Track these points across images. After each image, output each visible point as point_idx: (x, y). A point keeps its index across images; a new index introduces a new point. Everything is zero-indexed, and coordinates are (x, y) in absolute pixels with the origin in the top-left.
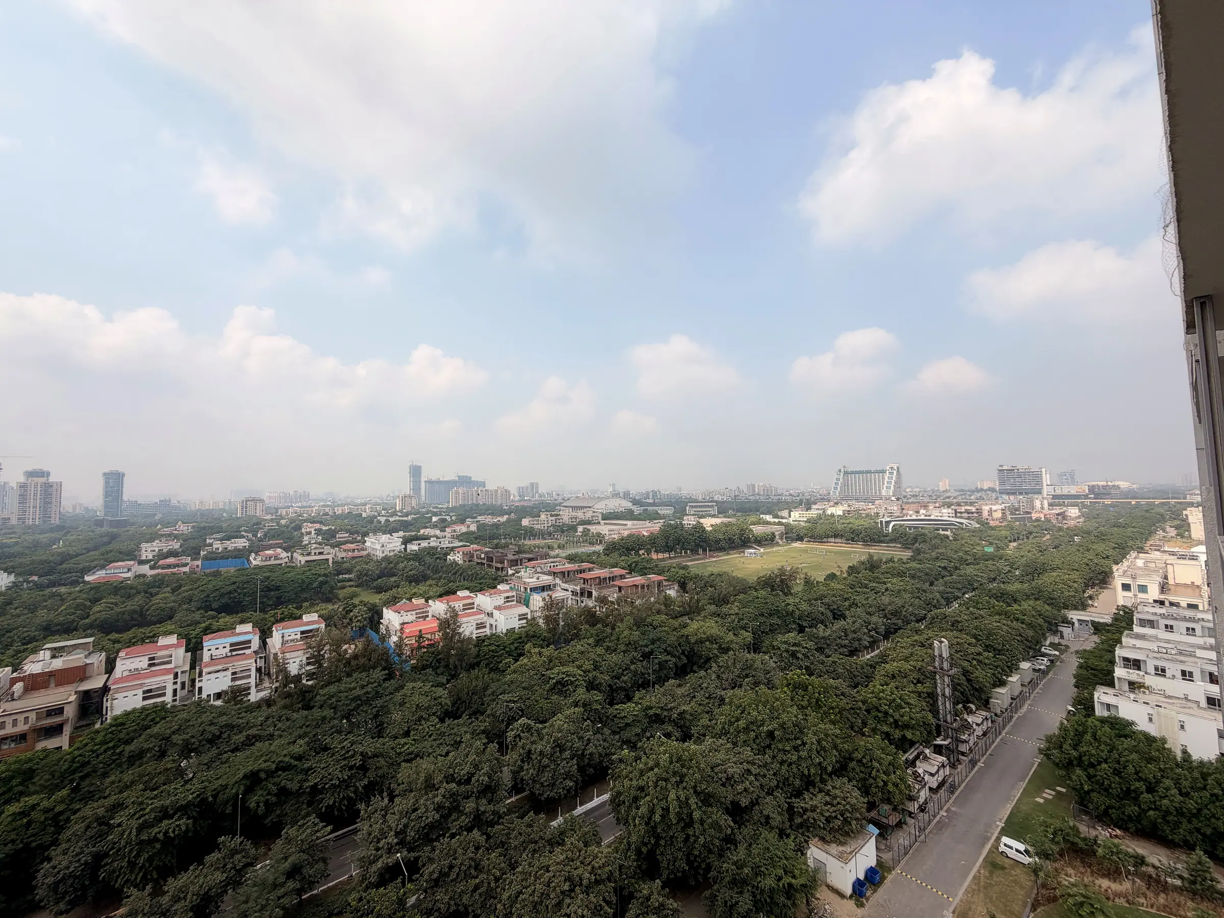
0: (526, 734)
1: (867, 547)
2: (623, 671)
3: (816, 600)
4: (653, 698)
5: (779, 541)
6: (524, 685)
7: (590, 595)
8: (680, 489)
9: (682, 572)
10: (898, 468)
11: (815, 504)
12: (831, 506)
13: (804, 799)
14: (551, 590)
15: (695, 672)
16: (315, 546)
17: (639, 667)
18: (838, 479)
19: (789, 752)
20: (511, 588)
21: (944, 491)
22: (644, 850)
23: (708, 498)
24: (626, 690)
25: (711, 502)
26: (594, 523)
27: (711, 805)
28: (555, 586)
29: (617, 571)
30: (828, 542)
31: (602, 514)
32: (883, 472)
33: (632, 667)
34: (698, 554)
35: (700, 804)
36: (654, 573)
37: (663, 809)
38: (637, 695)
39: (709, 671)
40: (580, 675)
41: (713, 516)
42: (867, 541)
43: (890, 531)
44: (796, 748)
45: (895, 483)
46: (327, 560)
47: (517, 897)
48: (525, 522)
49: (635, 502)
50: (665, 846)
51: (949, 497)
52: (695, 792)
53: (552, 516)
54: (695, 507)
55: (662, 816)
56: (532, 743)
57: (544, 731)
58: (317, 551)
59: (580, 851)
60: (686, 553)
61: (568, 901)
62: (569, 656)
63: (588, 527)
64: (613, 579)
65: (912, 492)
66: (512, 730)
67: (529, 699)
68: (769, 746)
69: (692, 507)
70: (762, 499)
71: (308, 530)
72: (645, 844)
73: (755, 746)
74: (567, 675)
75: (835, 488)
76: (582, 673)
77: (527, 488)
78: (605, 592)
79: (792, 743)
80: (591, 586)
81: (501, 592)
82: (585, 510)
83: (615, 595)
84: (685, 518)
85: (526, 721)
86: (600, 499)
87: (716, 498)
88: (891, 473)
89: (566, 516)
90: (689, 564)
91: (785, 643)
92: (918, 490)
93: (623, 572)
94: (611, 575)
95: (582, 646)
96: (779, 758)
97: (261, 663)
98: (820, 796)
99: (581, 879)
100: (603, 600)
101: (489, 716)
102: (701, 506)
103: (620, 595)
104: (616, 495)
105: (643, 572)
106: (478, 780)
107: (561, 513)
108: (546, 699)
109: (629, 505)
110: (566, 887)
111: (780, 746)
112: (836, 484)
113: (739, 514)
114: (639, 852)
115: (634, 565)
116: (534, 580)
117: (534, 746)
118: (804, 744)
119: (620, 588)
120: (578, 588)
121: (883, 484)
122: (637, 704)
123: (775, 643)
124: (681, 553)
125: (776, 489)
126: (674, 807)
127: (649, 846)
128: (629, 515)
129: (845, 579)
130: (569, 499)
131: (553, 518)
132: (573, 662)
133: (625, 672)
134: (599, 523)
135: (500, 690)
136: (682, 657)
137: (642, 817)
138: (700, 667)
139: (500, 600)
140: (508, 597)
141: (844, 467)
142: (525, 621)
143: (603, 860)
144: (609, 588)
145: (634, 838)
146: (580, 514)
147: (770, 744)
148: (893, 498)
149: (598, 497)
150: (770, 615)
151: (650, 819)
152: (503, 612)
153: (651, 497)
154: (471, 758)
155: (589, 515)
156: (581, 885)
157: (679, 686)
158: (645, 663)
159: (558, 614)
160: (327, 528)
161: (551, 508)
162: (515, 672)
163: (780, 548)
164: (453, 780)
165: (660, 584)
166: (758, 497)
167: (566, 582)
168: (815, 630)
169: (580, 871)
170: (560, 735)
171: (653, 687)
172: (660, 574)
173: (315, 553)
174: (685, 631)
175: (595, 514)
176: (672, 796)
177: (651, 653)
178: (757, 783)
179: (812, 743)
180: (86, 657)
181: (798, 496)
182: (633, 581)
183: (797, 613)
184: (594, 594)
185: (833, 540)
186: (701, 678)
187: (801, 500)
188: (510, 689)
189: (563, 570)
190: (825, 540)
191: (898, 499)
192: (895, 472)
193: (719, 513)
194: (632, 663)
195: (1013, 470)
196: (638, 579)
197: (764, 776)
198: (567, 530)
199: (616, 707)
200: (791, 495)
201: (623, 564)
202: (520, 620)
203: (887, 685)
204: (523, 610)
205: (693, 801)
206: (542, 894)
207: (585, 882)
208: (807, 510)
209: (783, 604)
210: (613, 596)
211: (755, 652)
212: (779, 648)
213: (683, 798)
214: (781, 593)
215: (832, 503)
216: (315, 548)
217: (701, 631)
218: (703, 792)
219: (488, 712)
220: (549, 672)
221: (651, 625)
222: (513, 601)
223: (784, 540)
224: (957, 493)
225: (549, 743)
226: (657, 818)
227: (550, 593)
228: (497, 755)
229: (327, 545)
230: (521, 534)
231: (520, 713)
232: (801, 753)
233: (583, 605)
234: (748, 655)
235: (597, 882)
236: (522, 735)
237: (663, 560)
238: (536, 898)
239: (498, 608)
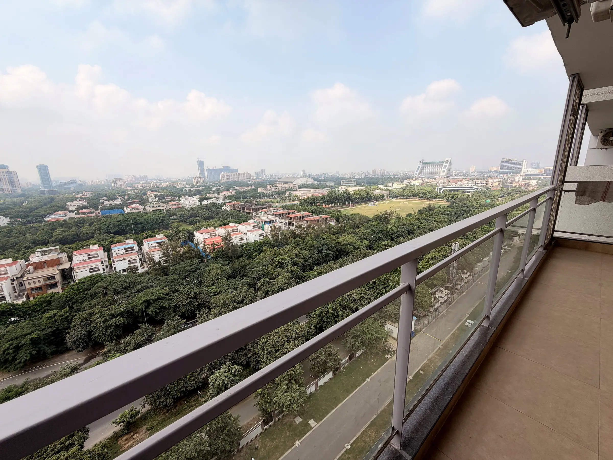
0: (266, 284)
1: (428, 201)
2: (309, 258)
3: (401, 226)
4: (323, 269)
5: (386, 198)
6: (264, 264)
7: (293, 225)
8: (338, 173)
9: (337, 213)
10: (450, 160)
11: (406, 179)
12: (413, 181)
13: (386, 307)
14: (274, 222)
15: (342, 258)
16: (155, 203)
17: (316, 256)
18: (419, 167)
19: (381, 289)
20: (255, 222)
21: (472, 173)
22: (318, 326)
23: (352, 177)
24: (310, 266)
25: (353, 179)
26: (295, 190)
27: (346, 310)
28: (276, 220)
29: (306, 213)
30: (410, 199)
31: (298, 185)
32: (443, 162)
33: (313, 256)
34: (346, 205)
35: (342, 309)
36: (324, 214)
37: (326, 311)
38: (315, 268)
39: (348, 257)
40: (289, 260)
41: (354, 186)
42: (429, 198)
43: (441, 193)
44: (385, 288)
45: (448, 168)
46: (163, 209)
47: (266, 343)
48: (260, 190)
49: (315, 179)
50: (327, 324)
51: (473, 176)
52: (340, 305)
53: (273, 186)
54: (345, 181)
55: (326, 314)
56: (269, 287)
57: (274, 283)
58: (157, 205)
59: (291, 327)
60: (340, 204)
61: (287, 343)
62: (284, 252)
63: (291, 192)
64: (304, 217)
65: (456, 173)
66: (260, 282)
67: (266, 270)
68: (373, 287)
69: (344, 181)
70: (379, 177)
71: (150, 195)
72: (318, 324)
73: (367, 287)
74: (283, 260)
75: (417, 171)
76: (290, 259)
77: (260, 172)
78: (300, 223)
79: (383, 286)
80: (293, 220)
81: (250, 224)
82: (289, 184)
83: (305, 225)
84: (340, 187)
85: (266, 279)
86: (297, 178)
87: (356, 177)
88: (447, 163)
89: (280, 187)
90: (341, 210)
91: (384, 245)
92: (459, 172)
93: (309, 214)
94: (303, 215)
95: (290, 247)
96: (377, 292)
97: (141, 257)
98: (393, 306)
99: (292, 336)
100: (299, 227)
101: (249, 277)
102: (348, 181)
103: (307, 224)
104: (305, 176)
105: (319, 214)
106: (246, 302)
107: (277, 185)
108: (274, 270)
109: (312, 181)
110: (286, 339)
111: (378, 287)
112: (418, 169)
113: (367, 185)
114: (316, 327)
115: (314, 210)
116: (266, 218)
117: (270, 289)
118: (388, 286)
119: (307, 221)
120: (287, 222)
121: (442, 169)
122: (315, 271)
123: (379, 245)
124: (338, 204)
125: (387, 172)
126: (330, 310)
127: (320, 325)
128: (312, 186)
129: (416, 216)
130: (281, 178)
131: (274, 188)
132: (286, 254)
133: (310, 259)
134: (297, 190)
135: (253, 267)
136: (336, 252)
137: (317, 315)
138: (345, 256)
139: (250, 228)
140: (253, 226)
141: (423, 160)
142: (262, 237)
143: (301, 330)
144: (302, 221)
145: (313, 322)
146: (287, 186)
147: (374, 287)
148: (445, 176)
149: (296, 177)
150: (378, 233)
151: (320, 315)
152: (252, 233)
153: (323, 176)
154: (242, 294)
155: (292, 186)
156: (292, 338)
157: (335, 264)
158: (319, 254)
159: (278, 233)
160: (160, 194)
161: (272, 183)
162: (259, 259)
163: (386, 202)
164: (235, 302)
165: (326, 219)
166: (377, 176)
167: (281, 219)
168: (398, 239)
169: (291, 334)
170: (281, 284)
171: (323, 264)
172: (327, 215)
173: (156, 206)
174: (338, 241)
175: (295, 186)
176: (330, 306)
177: (322, 250)
178: (367, 301)
179: (392, 286)
180: (58, 255)
181: (398, 176)
182: (314, 218)
183: (391, 232)
184: (295, 224)
185: (412, 197)
186: (344, 260)
187: (399, 178)
188: (257, 266)
189: (280, 213)
190: (409, 197)
191: (448, 177)
192: (448, 163)
193: (357, 184)
194: (313, 254)
195: (509, 161)
196: (316, 217)
197: (370, 299)
198: (281, 194)
199: (306, 273)
200: (394, 175)
201: (309, 210)
202: (260, 236)
203: (428, 262)
204: (261, 232)
205: (339, 308)
206: (276, 341)
207: (293, 337)
208: (401, 183)
209: (385, 228)
210: (304, 225)
211: (370, 249)
212: (381, 248)
213: (334, 307)
214: (384, 223)
215: (414, 179)
216: (156, 204)
217: (346, 240)
218: (343, 305)
219: (248, 276)
220: (274, 259)
221: (322, 238)
222: (256, 228)
223: (389, 198)
224: (479, 173)
225: (276, 287)
226: (323, 314)
227: (274, 224)
228: (254, 292)
229: (161, 202)
230: (258, 196)
231: (263, 276)
232: (387, 290)
233: (290, 229)
234: (367, 251)
235: (298, 337)
236: (264, 284)
237: (329, 208)
238: (274, 343)
239: (249, 231)
